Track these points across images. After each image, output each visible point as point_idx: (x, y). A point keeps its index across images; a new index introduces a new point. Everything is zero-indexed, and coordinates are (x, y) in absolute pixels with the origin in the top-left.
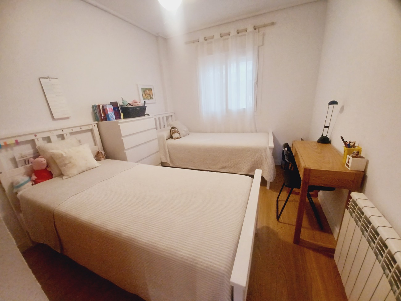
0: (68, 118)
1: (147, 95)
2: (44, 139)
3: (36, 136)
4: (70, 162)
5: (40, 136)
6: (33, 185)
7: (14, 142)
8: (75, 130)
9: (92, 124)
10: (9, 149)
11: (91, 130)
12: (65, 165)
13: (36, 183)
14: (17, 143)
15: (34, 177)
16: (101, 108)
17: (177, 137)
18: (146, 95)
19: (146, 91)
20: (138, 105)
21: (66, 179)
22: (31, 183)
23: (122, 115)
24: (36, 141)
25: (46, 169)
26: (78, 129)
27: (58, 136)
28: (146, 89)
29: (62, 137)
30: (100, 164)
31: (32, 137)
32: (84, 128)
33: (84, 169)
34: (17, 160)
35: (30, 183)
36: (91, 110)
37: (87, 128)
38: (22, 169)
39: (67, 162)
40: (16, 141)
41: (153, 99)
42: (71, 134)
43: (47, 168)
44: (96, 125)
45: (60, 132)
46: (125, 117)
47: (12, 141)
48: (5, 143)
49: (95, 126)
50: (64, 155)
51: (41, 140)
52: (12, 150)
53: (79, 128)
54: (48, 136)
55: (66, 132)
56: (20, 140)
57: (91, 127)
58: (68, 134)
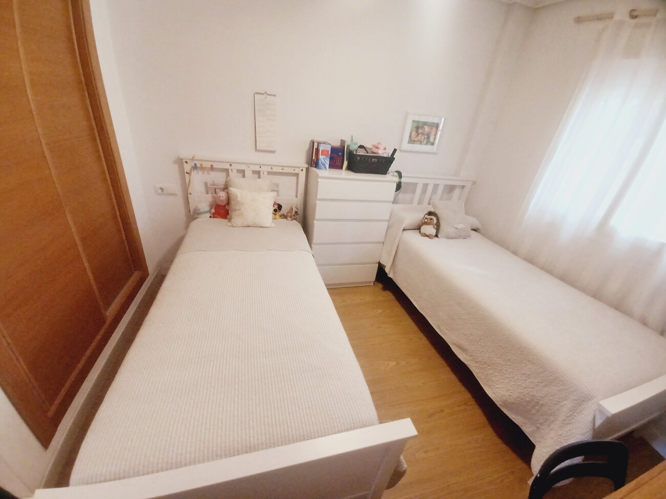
0: (273, 152)
1: (420, 135)
2: (239, 171)
3: (231, 165)
4: (240, 209)
5: (235, 167)
6: (210, 217)
7: (210, 166)
8: (275, 169)
9: (299, 168)
10: (206, 172)
11: (297, 175)
12: (235, 210)
13: (214, 217)
14: (212, 168)
15: (213, 211)
16: (315, 147)
17: (428, 233)
18: (418, 134)
19: (422, 127)
20: (377, 153)
21: (229, 226)
22: (210, 215)
23: (346, 163)
24: (230, 171)
25: (225, 206)
26: (279, 170)
27: (254, 172)
28: (425, 123)
29: (258, 173)
30: (273, 225)
31: (227, 166)
32: (286, 170)
33: (250, 224)
34: (209, 186)
35: (209, 215)
36: (307, 146)
37: (291, 171)
38: (209, 198)
39: (238, 208)
40: (212, 166)
41: (433, 144)
42: (269, 173)
43: (227, 206)
44: (304, 170)
45: (257, 168)
46: (350, 168)
47: (208, 165)
48: (201, 165)
49: (302, 170)
50: (239, 199)
51: (235, 171)
52: (208, 174)
53: (282, 168)
54: (243, 169)
55: (265, 169)
56: (216, 166)
57: (297, 171)
58: (266, 173)
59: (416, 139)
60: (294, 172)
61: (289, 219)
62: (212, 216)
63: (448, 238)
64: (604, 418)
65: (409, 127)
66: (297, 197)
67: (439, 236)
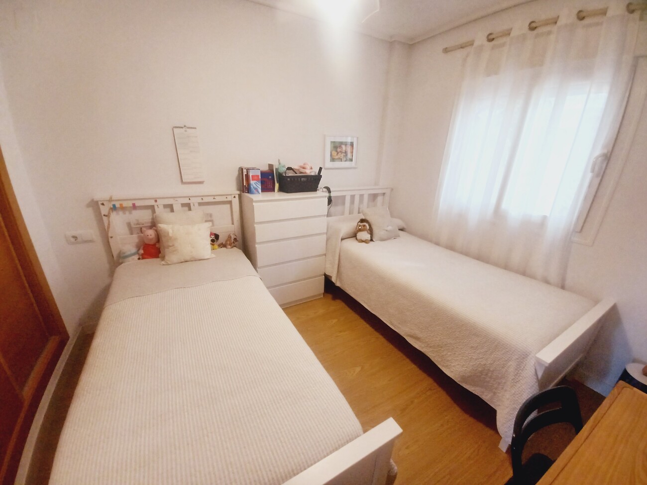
0: (201, 183)
1: (340, 153)
2: (165, 206)
3: (156, 201)
4: (173, 245)
5: (161, 202)
7: (132, 205)
8: (206, 200)
9: (231, 195)
10: (127, 213)
11: (230, 202)
12: (168, 247)
13: (143, 258)
14: (134, 207)
15: (142, 251)
16: (245, 173)
17: (363, 239)
18: (338, 154)
19: (340, 147)
20: (305, 173)
21: (164, 265)
22: (138, 257)
23: (277, 185)
24: (156, 207)
25: (154, 245)
26: (211, 199)
27: (183, 205)
29: (188, 206)
30: (213, 256)
31: (152, 203)
32: (218, 199)
33: (188, 258)
34: (133, 226)
35: (136, 257)
36: (236, 173)
37: (223, 199)
38: (135, 239)
39: (171, 245)
40: (134, 205)
42: (200, 204)
43: (157, 244)
44: (237, 196)
45: (186, 201)
46: (281, 189)
47: (130, 204)
48: (121, 205)
49: (235, 197)
50: (170, 235)
51: (161, 207)
52: (130, 213)
53: (213, 197)
54: (170, 203)
55: (194, 201)
56: (138, 204)
57: (229, 198)
58: (197, 205)
59: (337, 157)
60: (226, 200)
61: (229, 247)
62: (141, 257)
63: (383, 240)
64: (544, 368)
65: (328, 148)
66: (233, 224)
67: (374, 240)
